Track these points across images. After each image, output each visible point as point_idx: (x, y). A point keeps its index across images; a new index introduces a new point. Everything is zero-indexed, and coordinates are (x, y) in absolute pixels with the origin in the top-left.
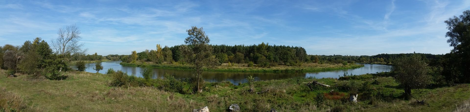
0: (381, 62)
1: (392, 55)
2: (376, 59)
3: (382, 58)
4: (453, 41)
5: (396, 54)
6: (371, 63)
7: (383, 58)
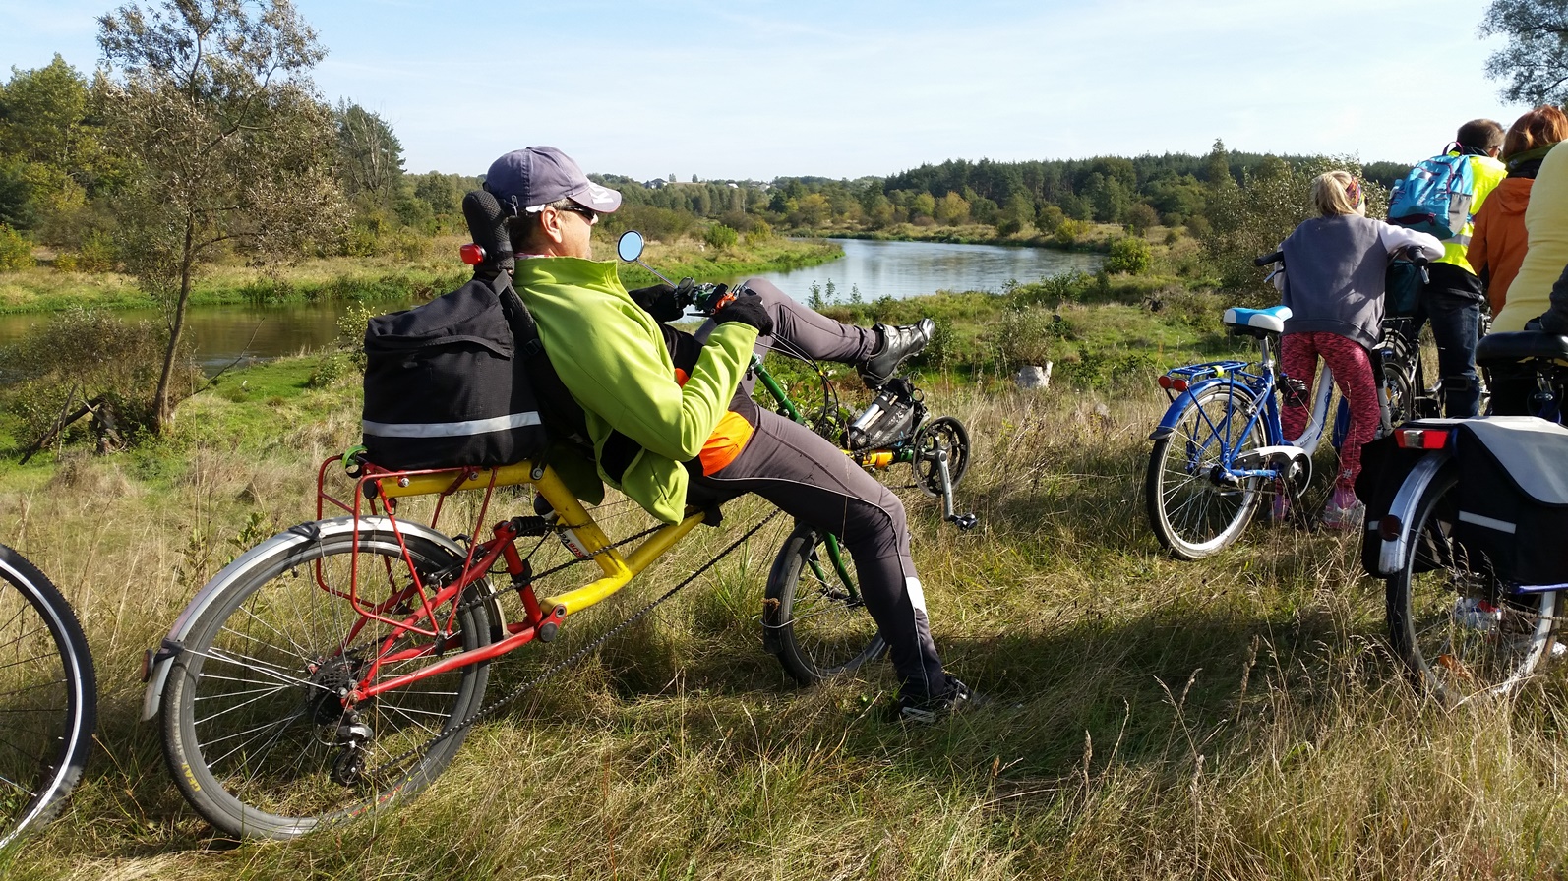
0: (954, 223)
1: (1031, 173)
2: (909, 203)
3: (953, 197)
4: (1528, 64)
5: (1059, 164)
6: (879, 233)
7: (963, 196)
